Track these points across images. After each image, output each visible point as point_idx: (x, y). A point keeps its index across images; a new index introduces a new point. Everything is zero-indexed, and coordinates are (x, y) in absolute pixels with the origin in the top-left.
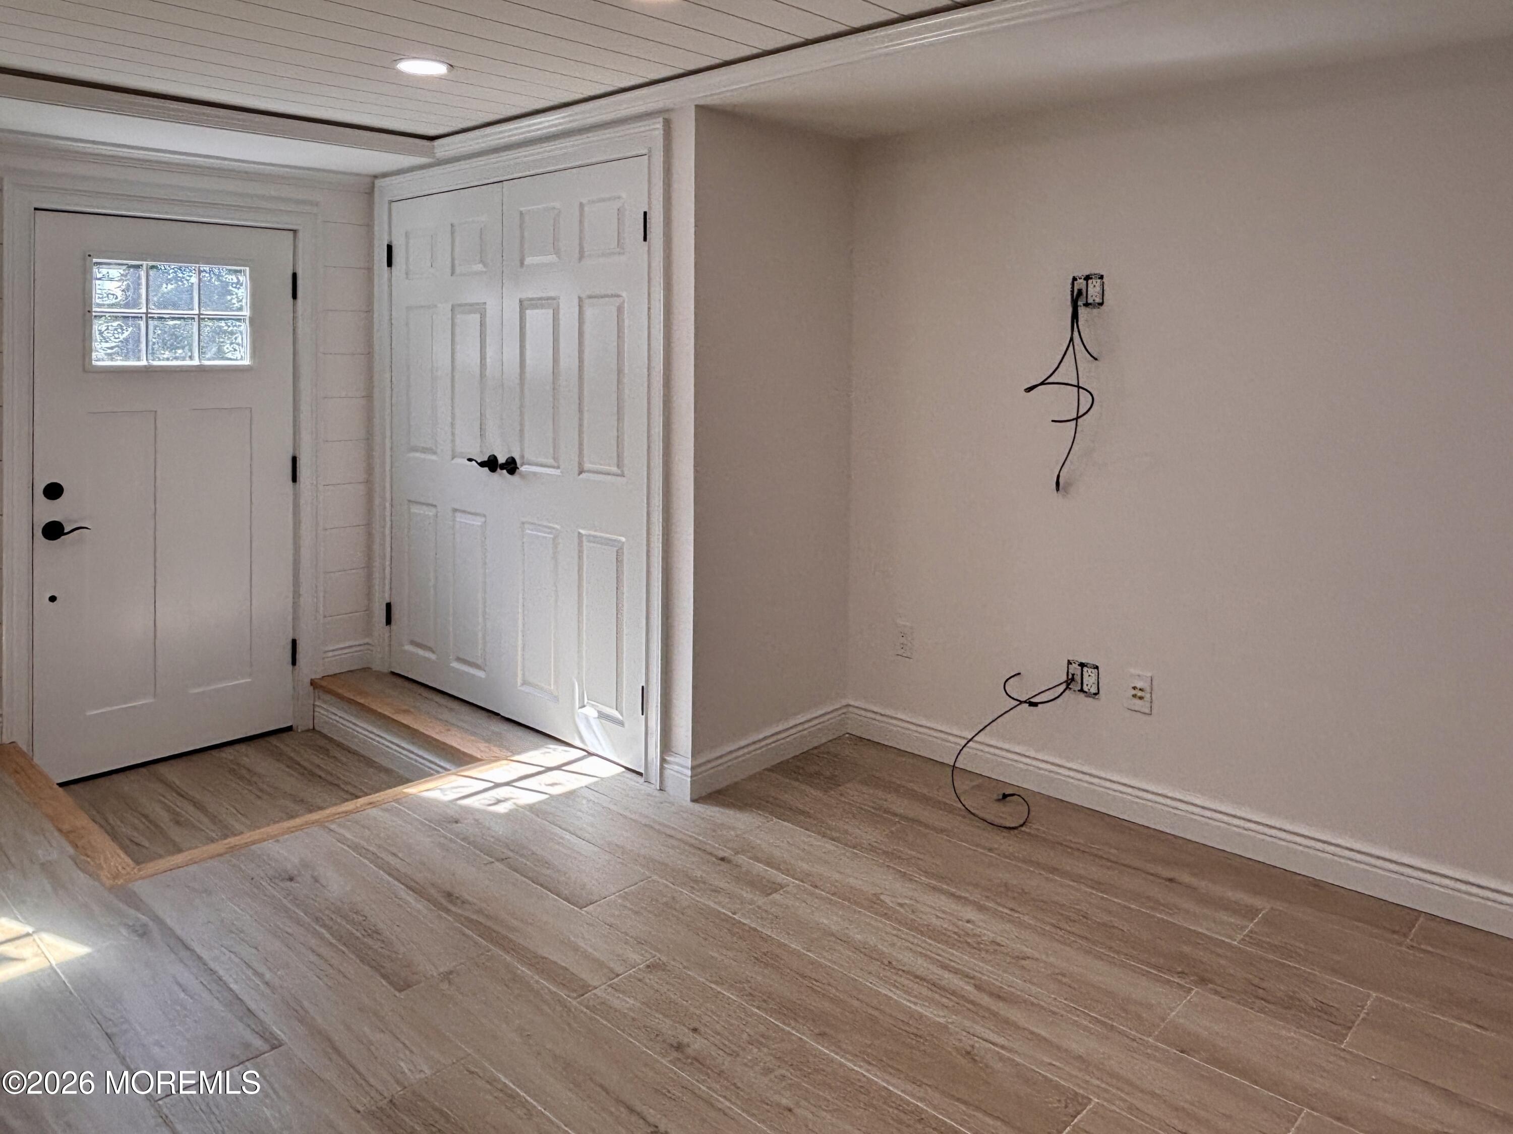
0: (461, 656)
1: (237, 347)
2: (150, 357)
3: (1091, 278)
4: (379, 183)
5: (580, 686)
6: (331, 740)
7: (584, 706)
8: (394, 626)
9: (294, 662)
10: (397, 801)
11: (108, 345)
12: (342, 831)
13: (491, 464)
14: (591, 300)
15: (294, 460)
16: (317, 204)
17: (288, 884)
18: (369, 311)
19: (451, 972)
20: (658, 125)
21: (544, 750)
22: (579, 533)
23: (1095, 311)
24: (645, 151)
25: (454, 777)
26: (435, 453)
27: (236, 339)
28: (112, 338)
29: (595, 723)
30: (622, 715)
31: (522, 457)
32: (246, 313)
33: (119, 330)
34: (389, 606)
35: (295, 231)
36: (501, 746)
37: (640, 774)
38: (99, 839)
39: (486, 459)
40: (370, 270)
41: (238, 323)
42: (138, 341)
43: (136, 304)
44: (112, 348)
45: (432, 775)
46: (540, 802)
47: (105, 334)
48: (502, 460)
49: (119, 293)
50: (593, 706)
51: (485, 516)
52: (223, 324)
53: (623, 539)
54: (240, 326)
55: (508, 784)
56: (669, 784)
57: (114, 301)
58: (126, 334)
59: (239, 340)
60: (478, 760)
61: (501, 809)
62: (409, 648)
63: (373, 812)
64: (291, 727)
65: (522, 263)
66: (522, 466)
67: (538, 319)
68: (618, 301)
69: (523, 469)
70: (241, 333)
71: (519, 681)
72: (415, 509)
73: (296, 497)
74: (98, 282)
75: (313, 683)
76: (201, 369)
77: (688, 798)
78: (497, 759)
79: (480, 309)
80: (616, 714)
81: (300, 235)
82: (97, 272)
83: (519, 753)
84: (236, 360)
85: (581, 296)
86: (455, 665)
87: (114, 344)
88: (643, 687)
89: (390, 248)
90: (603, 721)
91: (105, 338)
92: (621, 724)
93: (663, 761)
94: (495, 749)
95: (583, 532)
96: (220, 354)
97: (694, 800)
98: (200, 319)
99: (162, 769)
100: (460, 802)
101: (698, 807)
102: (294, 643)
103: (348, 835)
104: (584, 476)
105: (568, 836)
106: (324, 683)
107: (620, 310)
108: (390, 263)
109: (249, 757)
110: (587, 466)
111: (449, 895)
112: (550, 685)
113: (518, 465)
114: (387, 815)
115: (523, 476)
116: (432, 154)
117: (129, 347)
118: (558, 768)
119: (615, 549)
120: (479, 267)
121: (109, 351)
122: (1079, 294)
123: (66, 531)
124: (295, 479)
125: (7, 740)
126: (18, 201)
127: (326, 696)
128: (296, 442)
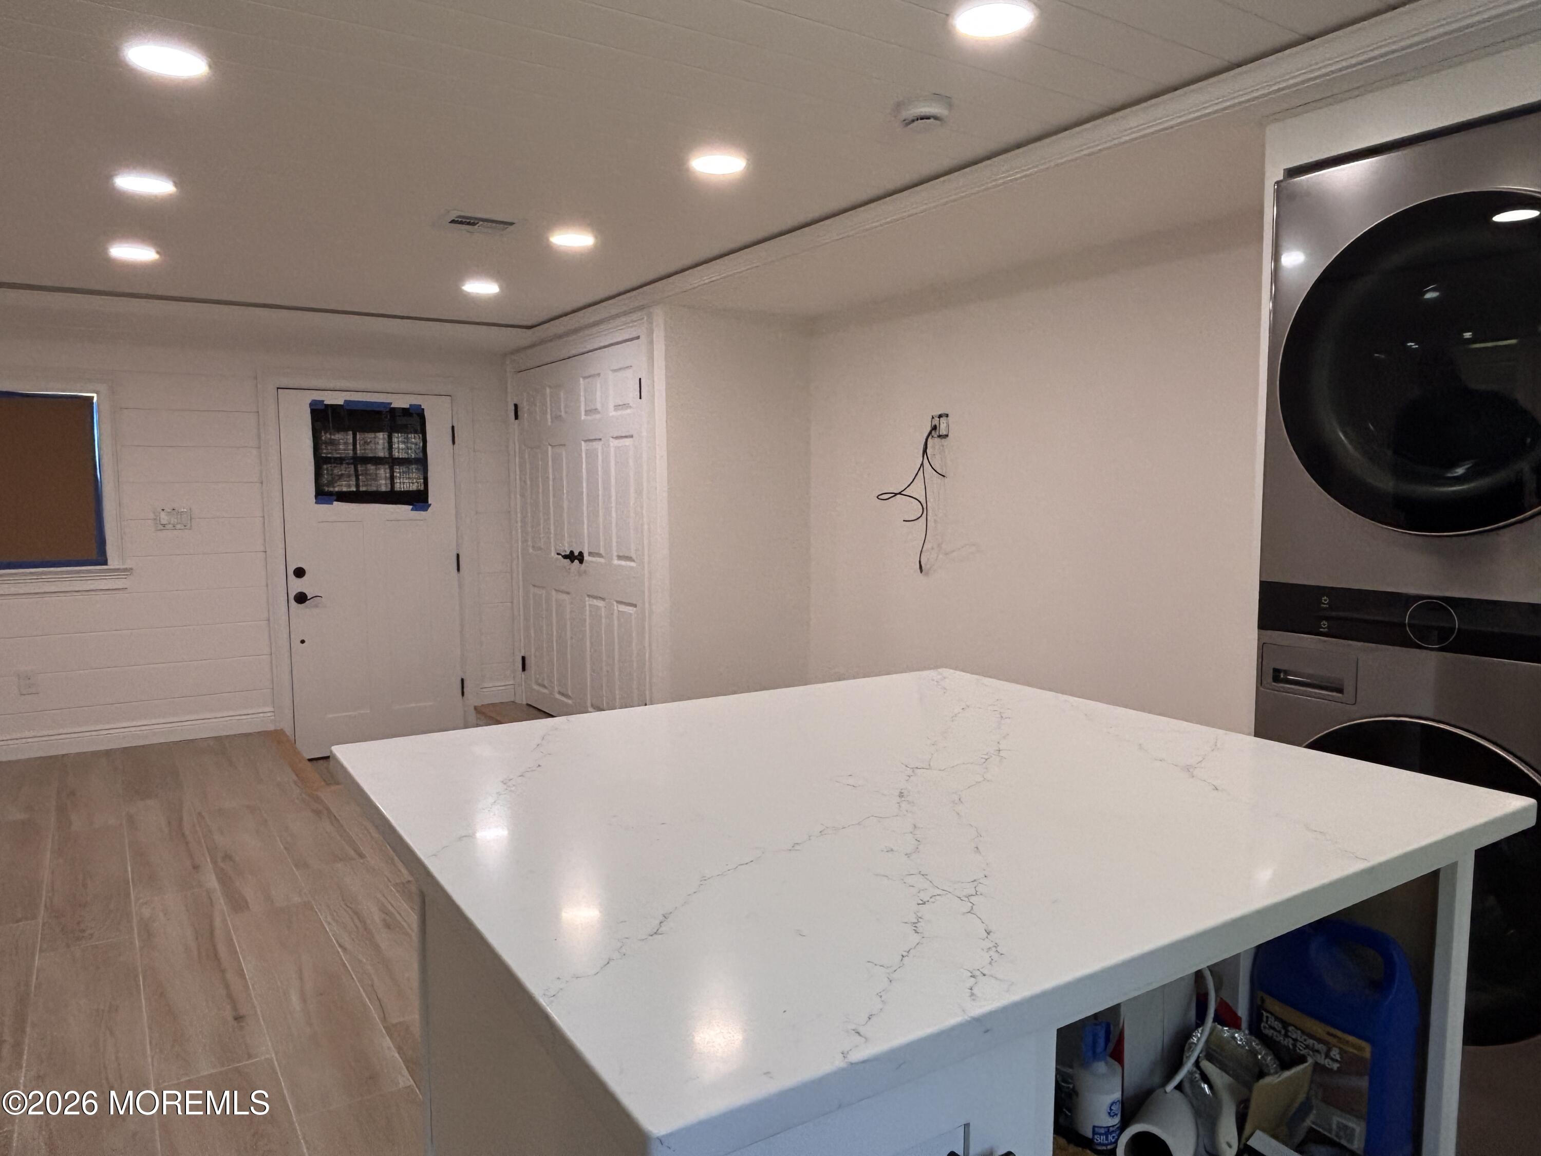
3: (942, 417)
8: (528, 672)
9: (463, 694)
13: (571, 557)
15: (458, 556)
18: (505, 452)
20: (643, 316)
23: (944, 441)
26: (543, 550)
31: (587, 551)
34: (523, 659)
35: (451, 396)
39: (566, 553)
40: (506, 422)
48: (575, 553)
51: (569, 593)
62: (535, 687)
66: (586, 557)
69: (587, 559)
72: (535, 591)
73: (460, 581)
75: (475, 708)
81: (454, 398)
86: (558, 696)
89: (516, 406)
102: (462, 681)
106: (481, 710)
108: (517, 418)
115: (589, 565)
116: (534, 338)
122: (934, 428)
123: (308, 598)
124: (458, 569)
125: (278, 728)
126: (267, 385)
127: (482, 718)
128: (458, 544)
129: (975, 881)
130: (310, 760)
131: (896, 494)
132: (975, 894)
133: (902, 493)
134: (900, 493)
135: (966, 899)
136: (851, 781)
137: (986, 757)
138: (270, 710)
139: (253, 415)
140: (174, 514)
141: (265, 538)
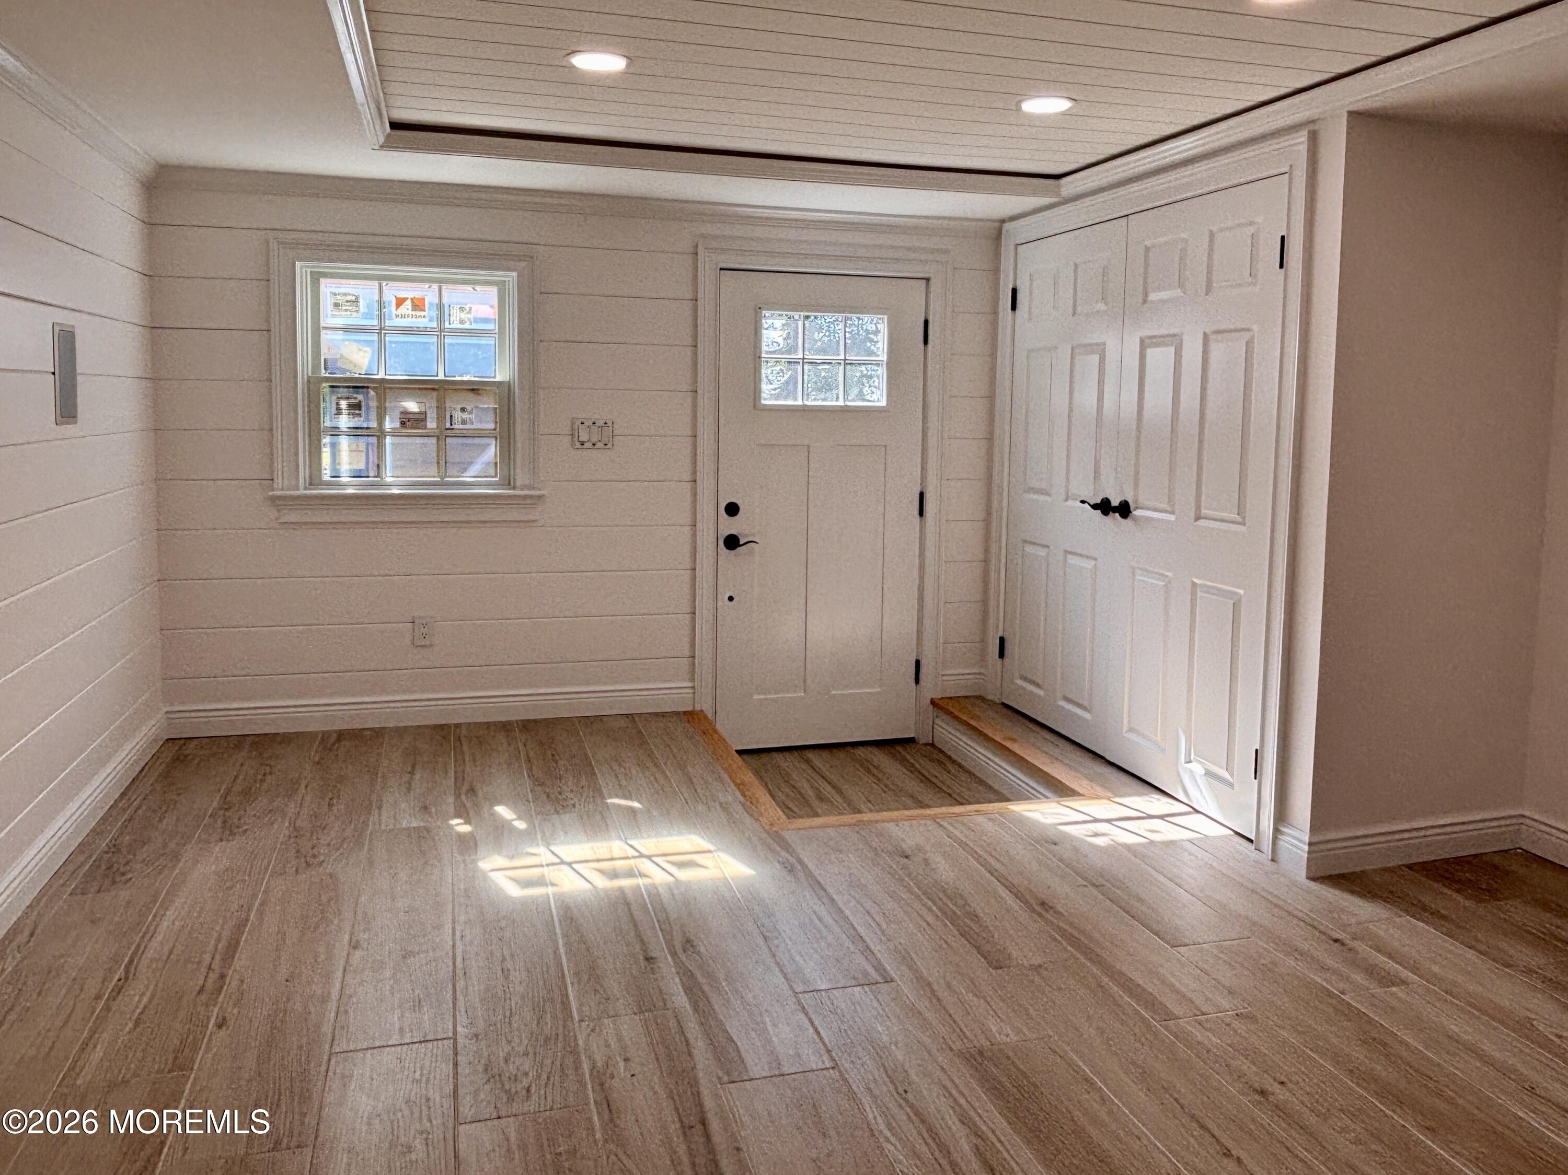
0: (1070, 696)
1: (874, 390)
2: (805, 397)
4: (1006, 227)
5: (1188, 740)
6: (950, 758)
7: (1190, 762)
8: (1007, 660)
9: (917, 680)
10: (1001, 814)
11: (772, 387)
12: (950, 828)
13: (1104, 507)
14: (1220, 337)
16: (946, 251)
17: (906, 860)
18: (993, 355)
19: (1040, 966)
20: (1302, 137)
21: (1147, 798)
22: (1193, 582)
24: (1286, 169)
25: (1054, 805)
26: (1049, 495)
27: (874, 382)
28: (775, 381)
29: (1202, 781)
30: (1232, 775)
31: (1136, 501)
32: (884, 358)
33: (781, 374)
34: (1002, 640)
35: (928, 280)
36: (1103, 786)
37: (1251, 841)
38: (763, 796)
39: (1099, 502)
40: (995, 313)
41: (876, 368)
42: (796, 383)
43: (796, 351)
44: (775, 389)
45: (1031, 799)
46: (1139, 844)
47: (770, 377)
48: (1115, 503)
49: (781, 341)
50: (1200, 762)
51: (1096, 559)
52: (863, 368)
54: (878, 370)
55: (1109, 821)
56: (1283, 856)
57: (777, 348)
58: (786, 377)
59: (876, 384)
60: (1079, 794)
61: (1100, 841)
62: (1020, 682)
63: (980, 819)
64: (913, 738)
65: (1145, 301)
67: (1162, 358)
68: (1247, 335)
69: (1137, 513)
70: (878, 377)
71: (1125, 729)
72: (1029, 549)
74: (765, 331)
75: (933, 702)
76: (845, 410)
77: (1304, 873)
78: (1098, 797)
79: (1100, 350)
80: (1227, 776)
81: (932, 282)
82: (766, 323)
83: (1121, 796)
84: (875, 401)
85: (1207, 331)
86: (1062, 703)
87: (776, 386)
88: (1257, 751)
89: (1014, 291)
90: (1209, 779)
91: (770, 381)
92: (1231, 785)
93: (1276, 831)
94: (1098, 788)
95: (1196, 581)
96: (861, 396)
97: (1308, 878)
98: (846, 364)
99: (810, 755)
100: (1061, 828)
101: (1313, 885)
103: (957, 833)
104: (1202, 523)
105: (1161, 879)
106: (941, 703)
107: (1249, 344)
108: (1014, 307)
109: (880, 758)
110: (1204, 512)
111: (1043, 904)
112: (1156, 735)
113: (1132, 509)
114: (990, 824)
115: (1136, 520)
116: (1058, 194)
117: (788, 388)
118: (1161, 817)
119: (1232, 602)
120: (1101, 306)
121: (773, 392)
123: (741, 543)
124: (921, 513)
125: (698, 708)
126: (708, 263)
127: (942, 714)
128: (923, 478)
130: (741, 754)
138: (690, 685)
139: (690, 304)
140: (595, 428)
141: (694, 463)
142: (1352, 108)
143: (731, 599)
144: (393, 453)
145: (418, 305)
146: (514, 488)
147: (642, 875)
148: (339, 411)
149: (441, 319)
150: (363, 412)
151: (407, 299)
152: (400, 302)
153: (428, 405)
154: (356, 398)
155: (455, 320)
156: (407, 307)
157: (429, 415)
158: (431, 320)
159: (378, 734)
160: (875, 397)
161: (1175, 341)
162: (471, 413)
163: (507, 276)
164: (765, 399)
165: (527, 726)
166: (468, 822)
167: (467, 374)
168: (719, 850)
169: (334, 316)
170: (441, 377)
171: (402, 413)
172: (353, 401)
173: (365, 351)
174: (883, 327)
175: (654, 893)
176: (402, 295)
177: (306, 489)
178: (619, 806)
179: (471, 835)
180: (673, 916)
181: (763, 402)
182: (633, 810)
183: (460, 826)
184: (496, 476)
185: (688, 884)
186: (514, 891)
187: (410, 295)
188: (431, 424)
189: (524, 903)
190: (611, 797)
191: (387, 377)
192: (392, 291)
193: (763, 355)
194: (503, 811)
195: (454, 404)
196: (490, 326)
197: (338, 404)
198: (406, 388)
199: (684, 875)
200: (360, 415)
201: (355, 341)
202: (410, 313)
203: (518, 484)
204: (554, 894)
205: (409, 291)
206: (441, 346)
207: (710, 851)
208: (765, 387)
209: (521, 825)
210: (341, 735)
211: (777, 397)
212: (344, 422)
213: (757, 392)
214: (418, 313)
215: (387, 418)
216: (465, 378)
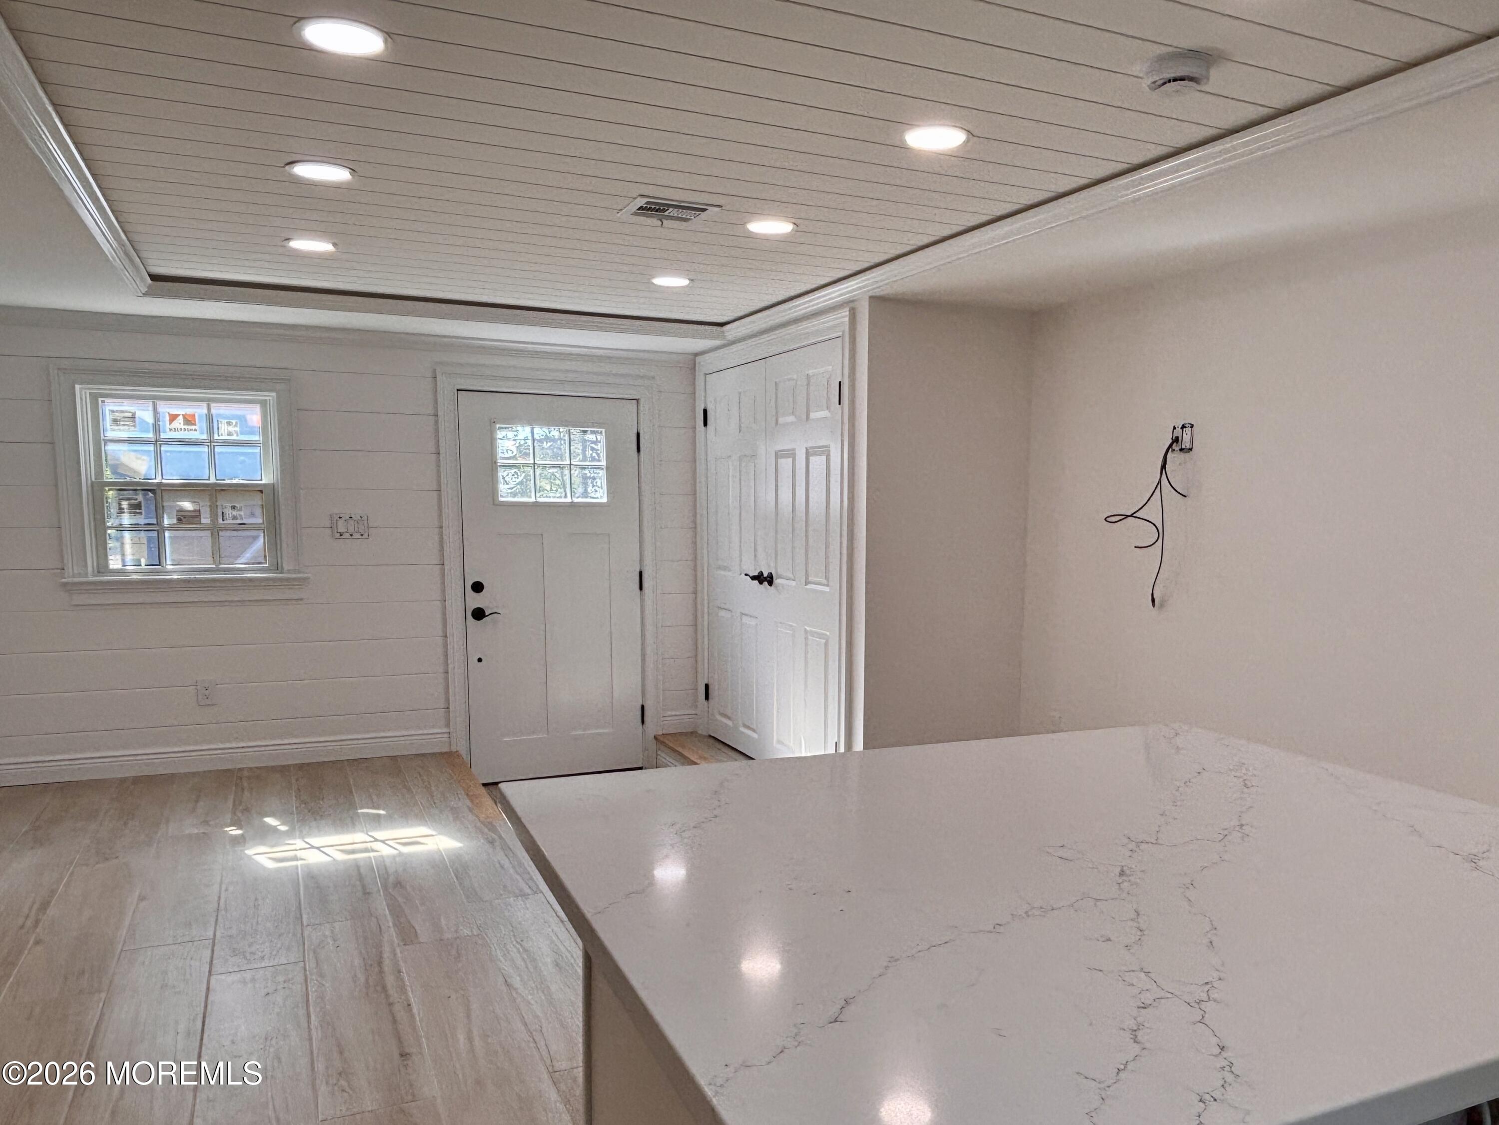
0: (746, 723)
1: (597, 489)
2: (538, 495)
3: (1186, 427)
4: (698, 359)
8: (710, 701)
9: (643, 722)
11: (509, 486)
13: (759, 578)
14: (813, 450)
15: (641, 574)
16: (653, 378)
18: (694, 462)
20: (845, 312)
22: (805, 629)
23: (1187, 455)
24: (840, 334)
26: (730, 571)
27: (596, 483)
28: (511, 482)
31: (777, 573)
32: (603, 463)
33: (516, 476)
34: (707, 686)
35: (637, 400)
39: (756, 574)
40: (694, 428)
41: (598, 470)
42: (529, 483)
44: (511, 488)
47: (507, 479)
48: (765, 574)
49: (514, 449)
51: (757, 617)
52: (587, 471)
53: (828, 633)
54: (599, 473)
57: (512, 455)
58: (520, 479)
59: (599, 484)
62: (719, 717)
65: (777, 423)
66: (776, 579)
67: (785, 466)
68: (828, 451)
69: (777, 581)
70: (600, 478)
71: (774, 741)
72: (720, 613)
73: (642, 601)
74: (500, 441)
75: (656, 738)
76: (573, 505)
81: (642, 402)
82: (500, 434)
84: (598, 498)
85: (807, 447)
86: (742, 729)
87: (512, 486)
88: (836, 743)
89: (705, 411)
91: (506, 481)
95: (808, 629)
96: (585, 494)
98: (569, 467)
102: (643, 707)
104: (809, 586)
106: (662, 739)
107: (828, 457)
108: (705, 424)
110: (810, 577)
112: (790, 742)
113: (774, 578)
115: (776, 586)
116: (724, 338)
117: (523, 488)
119: (824, 640)
121: (510, 491)
122: (1176, 440)
123: (486, 614)
124: (641, 588)
125: (454, 749)
126: (446, 386)
127: (662, 748)
128: (641, 560)
129: (1207, 983)
130: (484, 785)
131: (1127, 516)
132: (1207, 999)
133: (1134, 515)
134: (1131, 516)
135: (1196, 1006)
136: (1061, 853)
137: (1226, 832)
138: (445, 730)
139: (432, 418)
140: (351, 522)
141: (442, 550)
142: (871, 294)
143: (480, 660)
144: (171, 544)
145: (189, 420)
146: (281, 573)
147: (373, 851)
148: (121, 511)
149: (211, 430)
150: (143, 511)
151: (179, 415)
152: (173, 418)
153: (201, 504)
154: (136, 499)
155: (224, 431)
156: (179, 423)
157: (202, 511)
158: (202, 433)
159: (170, 778)
160: (598, 495)
161: (792, 454)
162: (240, 510)
163: (269, 396)
164: (502, 496)
165: (301, 767)
166: (240, 828)
167: (235, 478)
168: (439, 834)
169: (113, 430)
170: (213, 480)
171: (178, 511)
172: (133, 502)
173: (143, 460)
174: (601, 438)
175: (381, 861)
176: (174, 412)
177: (94, 576)
178: (368, 814)
179: (242, 835)
180: (391, 871)
181: (501, 499)
182: (379, 815)
183: (234, 831)
184: (265, 563)
185: (409, 855)
186: (271, 865)
187: (181, 412)
188: (206, 520)
189: (278, 870)
190: (361, 808)
191: (164, 481)
192: (166, 409)
193: (499, 461)
194: (270, 821)
195: (224, 504)
196: (256, 438)
197: (120, 504)
198: (181, 490)
199: (406, 850)
200: (140, 513)
201: (135, 451)
202: (183, 427)
203: (286, 568)
204: (301, 865)
205: (181, 409)
206: (212, 454)
207: (432, 836)
208: (502, 488)
209: (283, 828)
210: (136, 780)
211: (514, 495)
212: (127, 520)
213: (494, 492)
214: (190, 427)
215: (165, 516)
216: (235, 481)
